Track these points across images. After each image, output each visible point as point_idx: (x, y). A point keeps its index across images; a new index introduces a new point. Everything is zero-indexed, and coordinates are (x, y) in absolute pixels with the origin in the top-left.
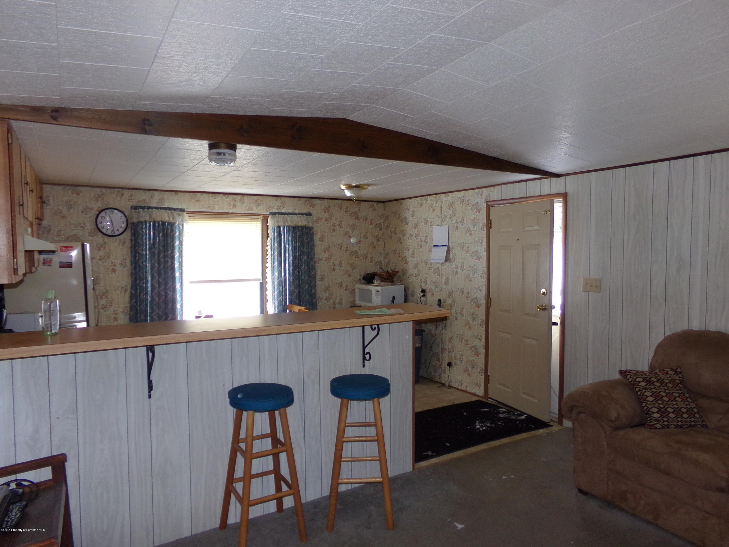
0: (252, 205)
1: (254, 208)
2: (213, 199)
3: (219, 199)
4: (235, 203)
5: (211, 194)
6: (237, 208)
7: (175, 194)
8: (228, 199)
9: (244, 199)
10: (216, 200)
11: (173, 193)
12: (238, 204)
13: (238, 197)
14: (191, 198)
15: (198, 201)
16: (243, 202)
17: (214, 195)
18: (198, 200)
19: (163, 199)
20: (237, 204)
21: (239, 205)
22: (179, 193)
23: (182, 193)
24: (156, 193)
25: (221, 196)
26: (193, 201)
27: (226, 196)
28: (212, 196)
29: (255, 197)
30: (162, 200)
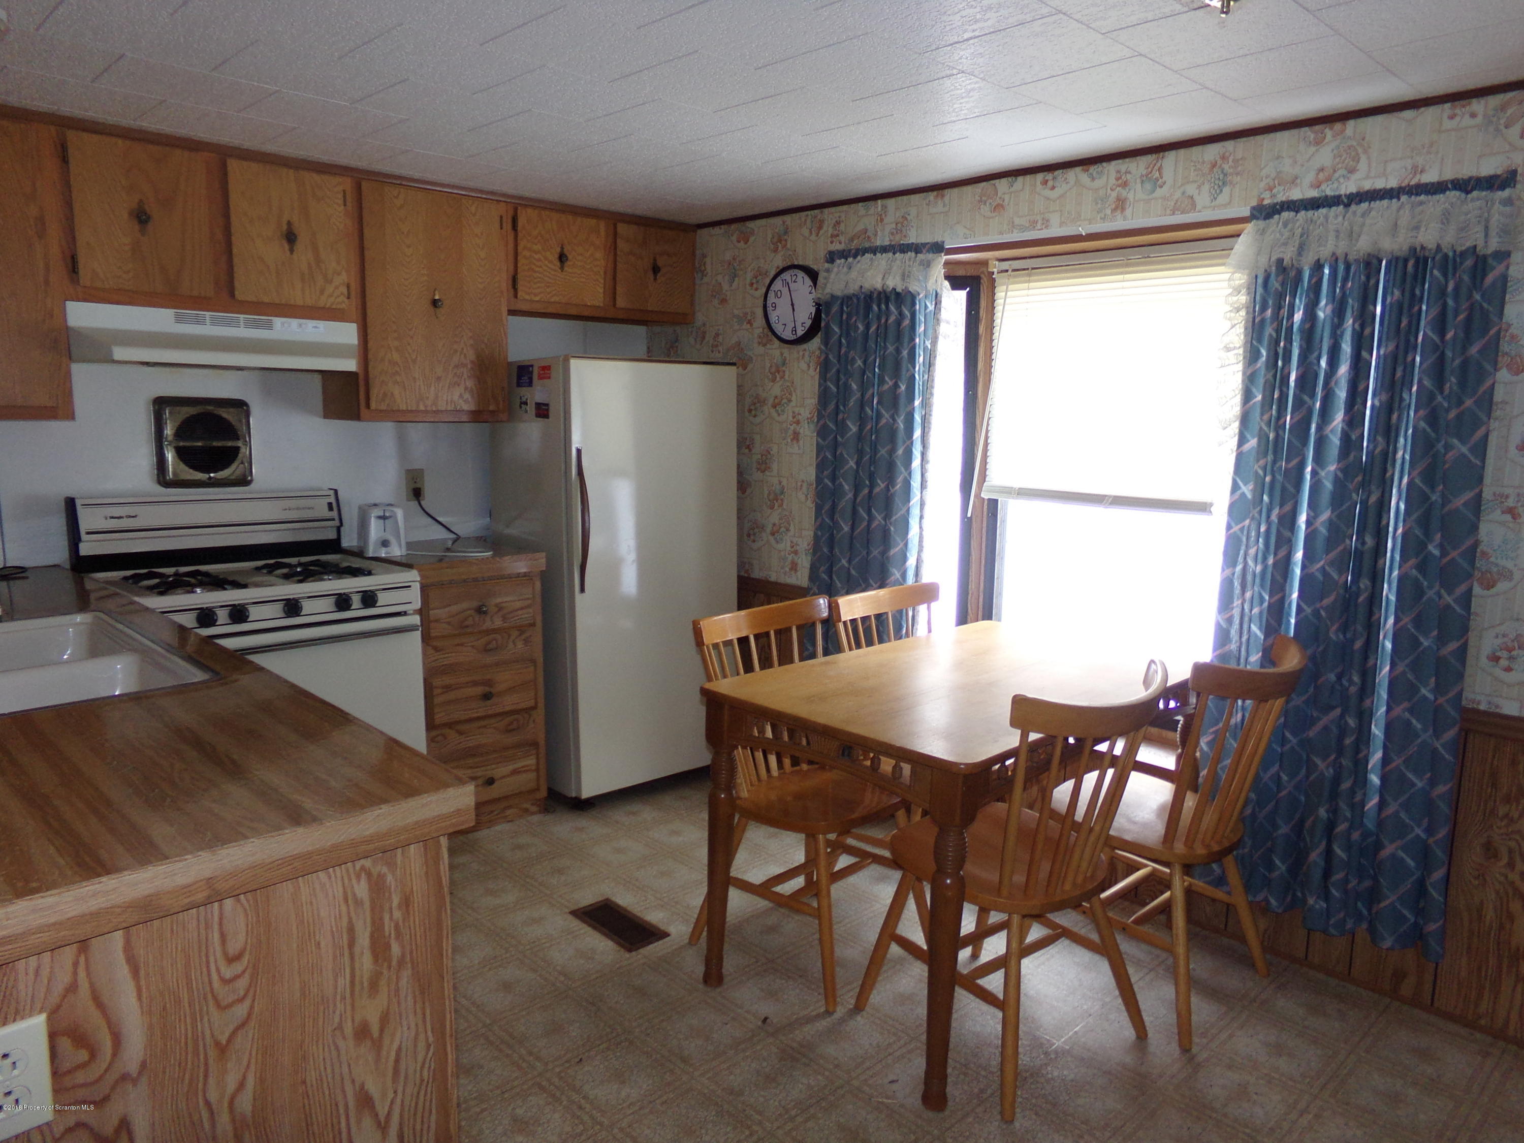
0: (1191, 189)
1: (1203, 198)
2: (1047, 192)
3: (1065, 187)
4: (1124, 193)
5: (1040, 177)
6: (1128, 212)
7: (937, 196)
8: (1099, 183)
9: (1160, 169)
10: (1054, 194)
11: (932, 196)
12: (1136, 193)
13: (1138, 166)
14: (980, 201)
15: (999, 208)
16: (1157, 184)
17: (1049, 176)
18: (998, 205)
19: (906, 219)
20: (1131, 196)
21: (1140, 195)
22: (948, 192)
23: (955, 191)
24: (891, 202)
25: (1072, 174)
26: (986, 209)
27: (1093, 169)
28: (1045, 182)
29: (1212, 151)
30: (902, 224)
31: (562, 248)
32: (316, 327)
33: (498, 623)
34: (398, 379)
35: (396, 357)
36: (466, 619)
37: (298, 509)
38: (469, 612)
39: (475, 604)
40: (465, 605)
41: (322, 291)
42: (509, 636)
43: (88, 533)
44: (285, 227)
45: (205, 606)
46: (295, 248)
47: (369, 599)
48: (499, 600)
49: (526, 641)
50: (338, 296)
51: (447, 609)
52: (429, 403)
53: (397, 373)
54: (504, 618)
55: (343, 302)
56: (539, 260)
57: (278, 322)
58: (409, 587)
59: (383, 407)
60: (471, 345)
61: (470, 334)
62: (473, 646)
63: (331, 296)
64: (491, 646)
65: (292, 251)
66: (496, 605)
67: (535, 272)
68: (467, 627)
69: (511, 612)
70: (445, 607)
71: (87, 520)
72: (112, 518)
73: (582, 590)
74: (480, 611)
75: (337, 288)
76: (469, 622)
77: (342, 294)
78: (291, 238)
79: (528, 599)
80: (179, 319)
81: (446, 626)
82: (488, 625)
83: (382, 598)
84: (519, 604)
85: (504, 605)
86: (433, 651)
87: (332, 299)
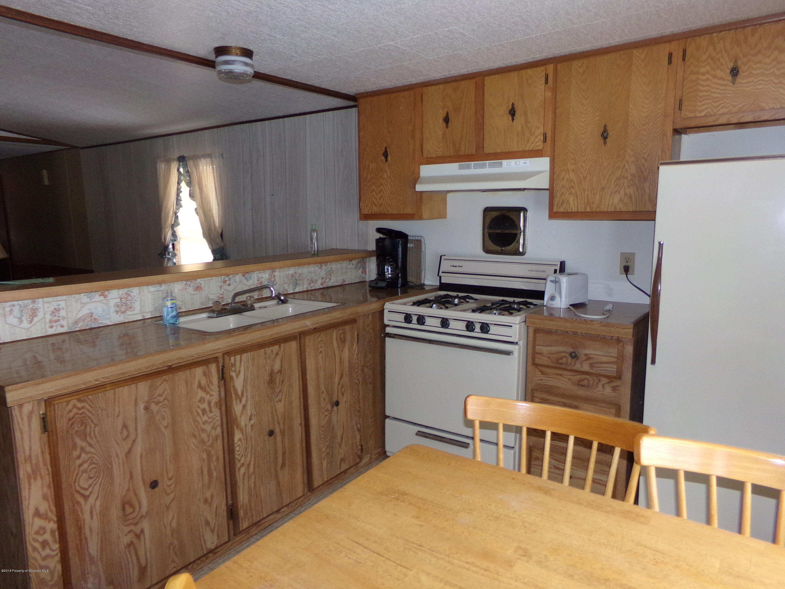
31: (736, 62)
32: (524, 163)
33: (586, 367)
34: (573, 191)
35: (572, 176)
36: (561, 358)
37: (536, 271)
38: (564, 354)
39: (570, 350)
40: (561, 349)
41: (528, 140)
42: (600, 381)
43: (442, 272)
44: (511, 107)
45: (421, 314)
46: (515, 118)
47: (485, 328)
48: (588, 352)
49: (614, 389)
50: (537, 142)
51: (548, 348)
52: (595, 205)
53: (572, 187)
54: (591, 365)
55: (540, 145)
56: (707, 80)
57: (505, 162)
58: (511, 326)
59: (562, 210)
60: (633, 162)
61: (632, 153)
62: (569, 379)
63: (533, 143)
64: (583, 383)
65: (513, 120)
66: (586, 355)
67: (702, 91)
68: (562, 364)
69: (597, 363)
70: (547, 346)
71: (445, 266)
72: (453, 266)
73: (653, 362)
74: (574, 356)
75: (537, 137)
76: (564, 360)
77: (539, 140)
78: (512, 113)
79: (614, 357)
80: (460, 168)
81: (546, 359)
82: (577, 366)
83: (493, 329)
84: (604, 359)
85: (592, 356)
86: (539, 373)
87: (533, 145)
